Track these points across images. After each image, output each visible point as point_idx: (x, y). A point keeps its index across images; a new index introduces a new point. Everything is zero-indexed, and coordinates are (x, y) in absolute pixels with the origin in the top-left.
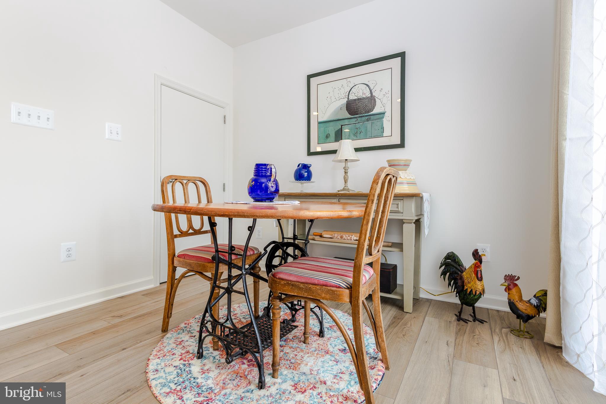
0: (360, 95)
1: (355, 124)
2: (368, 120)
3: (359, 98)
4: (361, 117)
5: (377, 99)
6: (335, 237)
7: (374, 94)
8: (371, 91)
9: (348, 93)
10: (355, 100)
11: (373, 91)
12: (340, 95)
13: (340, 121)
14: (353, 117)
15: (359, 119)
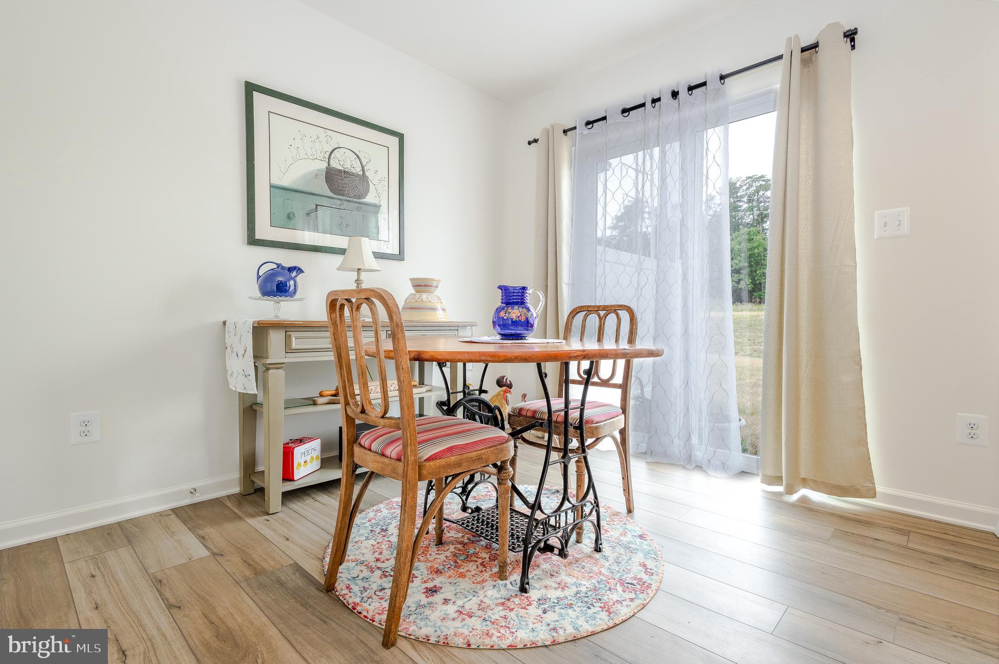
0: (348, 166)
1: (339, 209)
2: (358, 209)
3: (346, 170)
4: (349, 201)
5: (370, 183)
6: (373, 391)
7: (367, 174)
8: (363, 167)
9: (328, 154)
10: (340, 171)
11: (365, 168)
12: (315, 153)
13: (313, 196)
14: (335, 196)
15: (345, 203)
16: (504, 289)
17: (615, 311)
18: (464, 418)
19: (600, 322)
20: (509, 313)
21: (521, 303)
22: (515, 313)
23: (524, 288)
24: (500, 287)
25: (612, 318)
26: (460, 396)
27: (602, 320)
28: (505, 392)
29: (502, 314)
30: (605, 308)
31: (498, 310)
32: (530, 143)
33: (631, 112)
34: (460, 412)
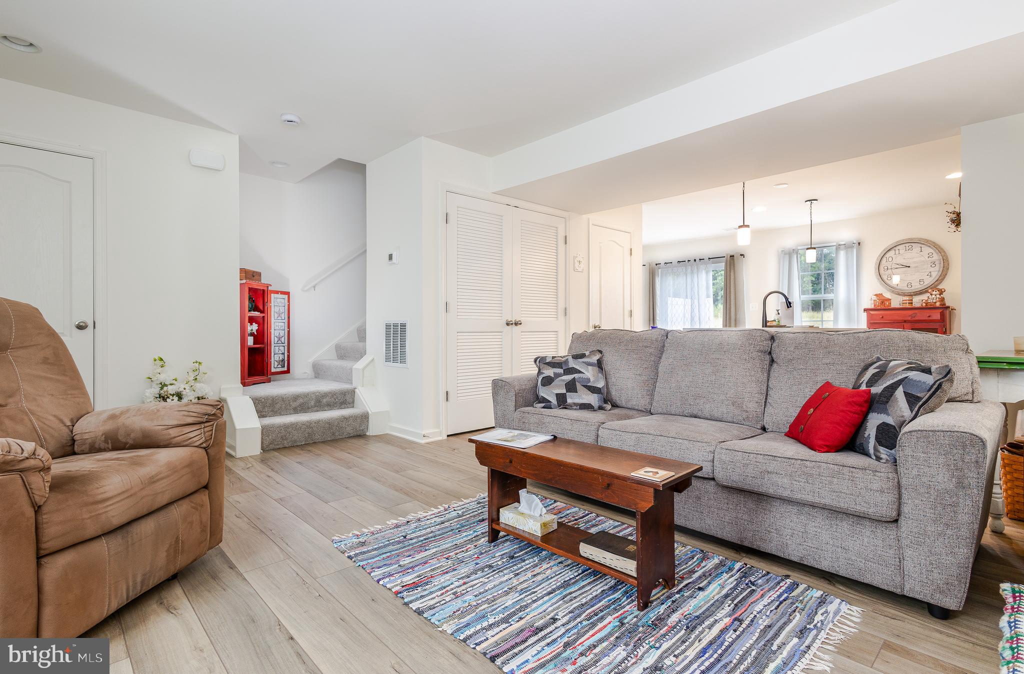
33: (682, 263)
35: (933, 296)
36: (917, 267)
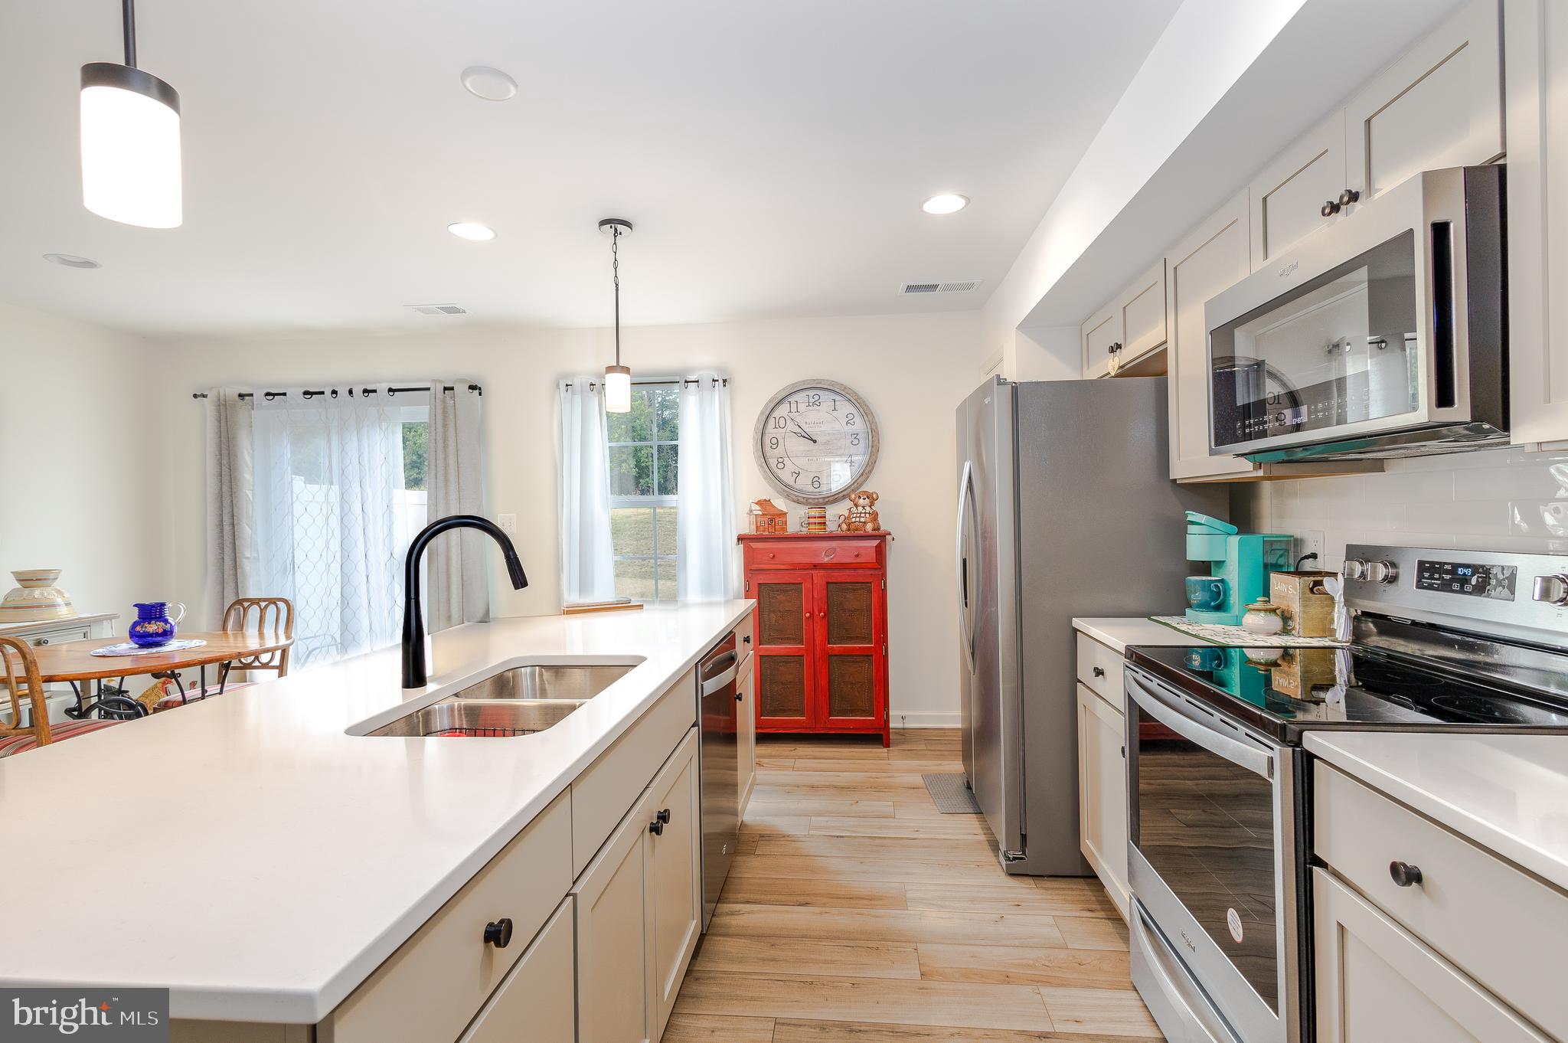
16: (141, 607)
17: (275, 603)
18: (99, 718)
19: (261, 613)
20: (146, 627)
21: (161, 618)
22: (153, 627)
23: (163, 605)
24: (136, 606)
25: (272, 608)
26: (94, 700)
27: (263, 611)
28: (164, 683)
29: (138, 628)
30: (264, 600)
31: (135, 624)
32: (195, 396)
33: (314, 396)
34: (95, 714)
35: (860, 509)
36: (827, 443)
